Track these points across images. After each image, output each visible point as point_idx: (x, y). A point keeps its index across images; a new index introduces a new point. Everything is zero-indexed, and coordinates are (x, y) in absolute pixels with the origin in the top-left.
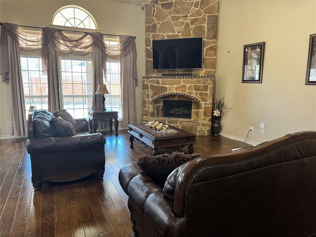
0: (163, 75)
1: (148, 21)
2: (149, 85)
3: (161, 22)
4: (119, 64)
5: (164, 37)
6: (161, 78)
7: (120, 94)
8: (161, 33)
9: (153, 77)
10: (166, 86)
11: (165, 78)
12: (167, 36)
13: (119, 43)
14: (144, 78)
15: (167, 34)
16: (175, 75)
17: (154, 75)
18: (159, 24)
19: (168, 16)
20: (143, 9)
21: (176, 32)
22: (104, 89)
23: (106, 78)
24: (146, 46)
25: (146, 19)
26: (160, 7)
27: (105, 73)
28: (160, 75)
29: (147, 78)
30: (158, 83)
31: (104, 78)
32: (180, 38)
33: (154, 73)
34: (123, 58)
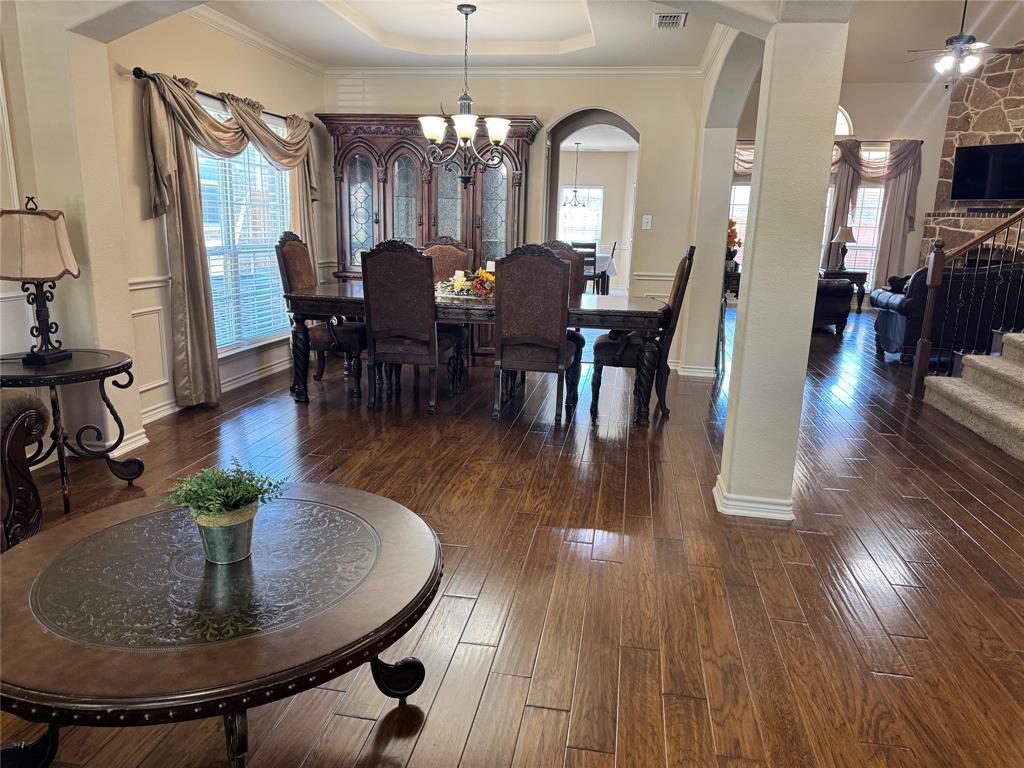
0: (969, 210)
1: (955, 109)
2: (938, 229)
3: (982, 111)
4: (883, 190)
5: (984, 138)
6: (963, 216)
7: (875, 245)
8: (977, 132)
9: (948, 215)
10: (972, 231)
11: (973, 216)
12: (991, 137)
13: (888, 153)
14: (929, 215)
15: (992, 133)
16: (995, 211)
17: (952, 211)
18: (976, 114)
19: (998, 98)
20: (947, 87)
21: (1011, 128)
22: (848, 235)
23: (853, 216)
24: (944, 155)
25: (951, 107)
26: (984, 82)
27: (853, 208)
28: (964, 210)
29: (934, 215)
30: (956, 224)
31: (850, 216)
32: (1017, 141)
33: (952, 206)
34: (893, 180)
